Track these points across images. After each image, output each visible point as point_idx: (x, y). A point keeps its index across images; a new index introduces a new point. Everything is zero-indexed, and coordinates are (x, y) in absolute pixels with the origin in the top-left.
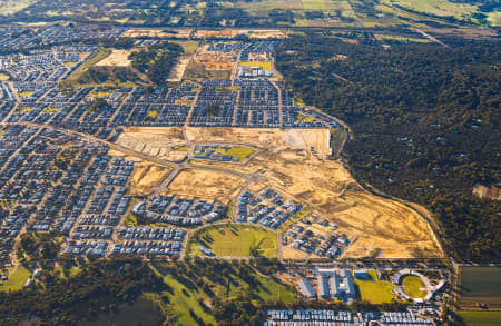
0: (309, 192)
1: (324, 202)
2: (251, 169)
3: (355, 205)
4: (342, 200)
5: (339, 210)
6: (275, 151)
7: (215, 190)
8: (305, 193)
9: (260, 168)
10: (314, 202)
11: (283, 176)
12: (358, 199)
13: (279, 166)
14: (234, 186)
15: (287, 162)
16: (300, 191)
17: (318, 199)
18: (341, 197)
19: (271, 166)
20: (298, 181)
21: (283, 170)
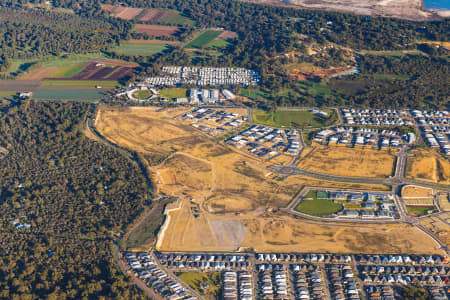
0: (214, 156)
1: (198, 145)
2: (292, 180)
3: (162, 142)
4: (177, 147)
5: (183, 138)
6: (260, 210)
7: (332, 155)
8: (220, 154)
9: (280, 183)
10: (209, 146)
11: (248, 172)
12: (156, 148)
13: (253, 187)
14: (310, 160)
15: (242, 192)
16: (226, 156)
17: (205, 149)
18: (176, 150)
19: (264, 187)
20: (227, 167)
21: (248, 181)
